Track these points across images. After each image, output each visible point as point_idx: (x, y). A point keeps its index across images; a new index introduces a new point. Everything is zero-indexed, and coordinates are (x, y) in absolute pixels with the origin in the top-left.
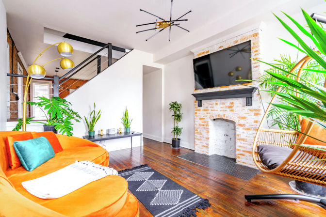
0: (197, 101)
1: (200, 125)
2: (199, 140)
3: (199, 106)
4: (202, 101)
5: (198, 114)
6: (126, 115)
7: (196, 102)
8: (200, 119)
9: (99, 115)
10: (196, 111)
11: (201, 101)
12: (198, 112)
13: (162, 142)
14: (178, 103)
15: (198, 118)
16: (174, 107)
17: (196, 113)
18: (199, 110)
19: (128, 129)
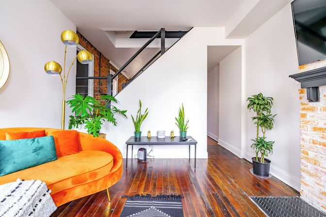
0: (305, 90)
1: (314, 143)
2: (311, 175)
3: (311, 101)
4: (321, 89)
5: (308, 118)
6: (181, 114)
7: (302, 92)
8: (315, 129)
9: (147, 112)
10: (304, 112)
11: (317, 88)
12: (309, 114)
13: (241, 157)
14: (265, 95)
15: (310, 127)
16: (254, 103)
17: (304, 116)
18: (312, 109)
19: (183, 133)
